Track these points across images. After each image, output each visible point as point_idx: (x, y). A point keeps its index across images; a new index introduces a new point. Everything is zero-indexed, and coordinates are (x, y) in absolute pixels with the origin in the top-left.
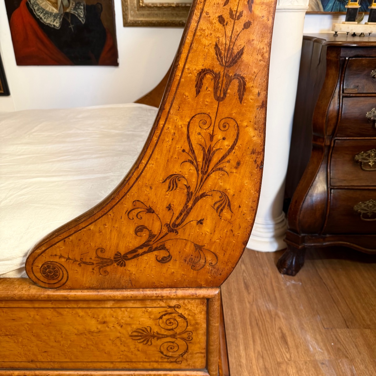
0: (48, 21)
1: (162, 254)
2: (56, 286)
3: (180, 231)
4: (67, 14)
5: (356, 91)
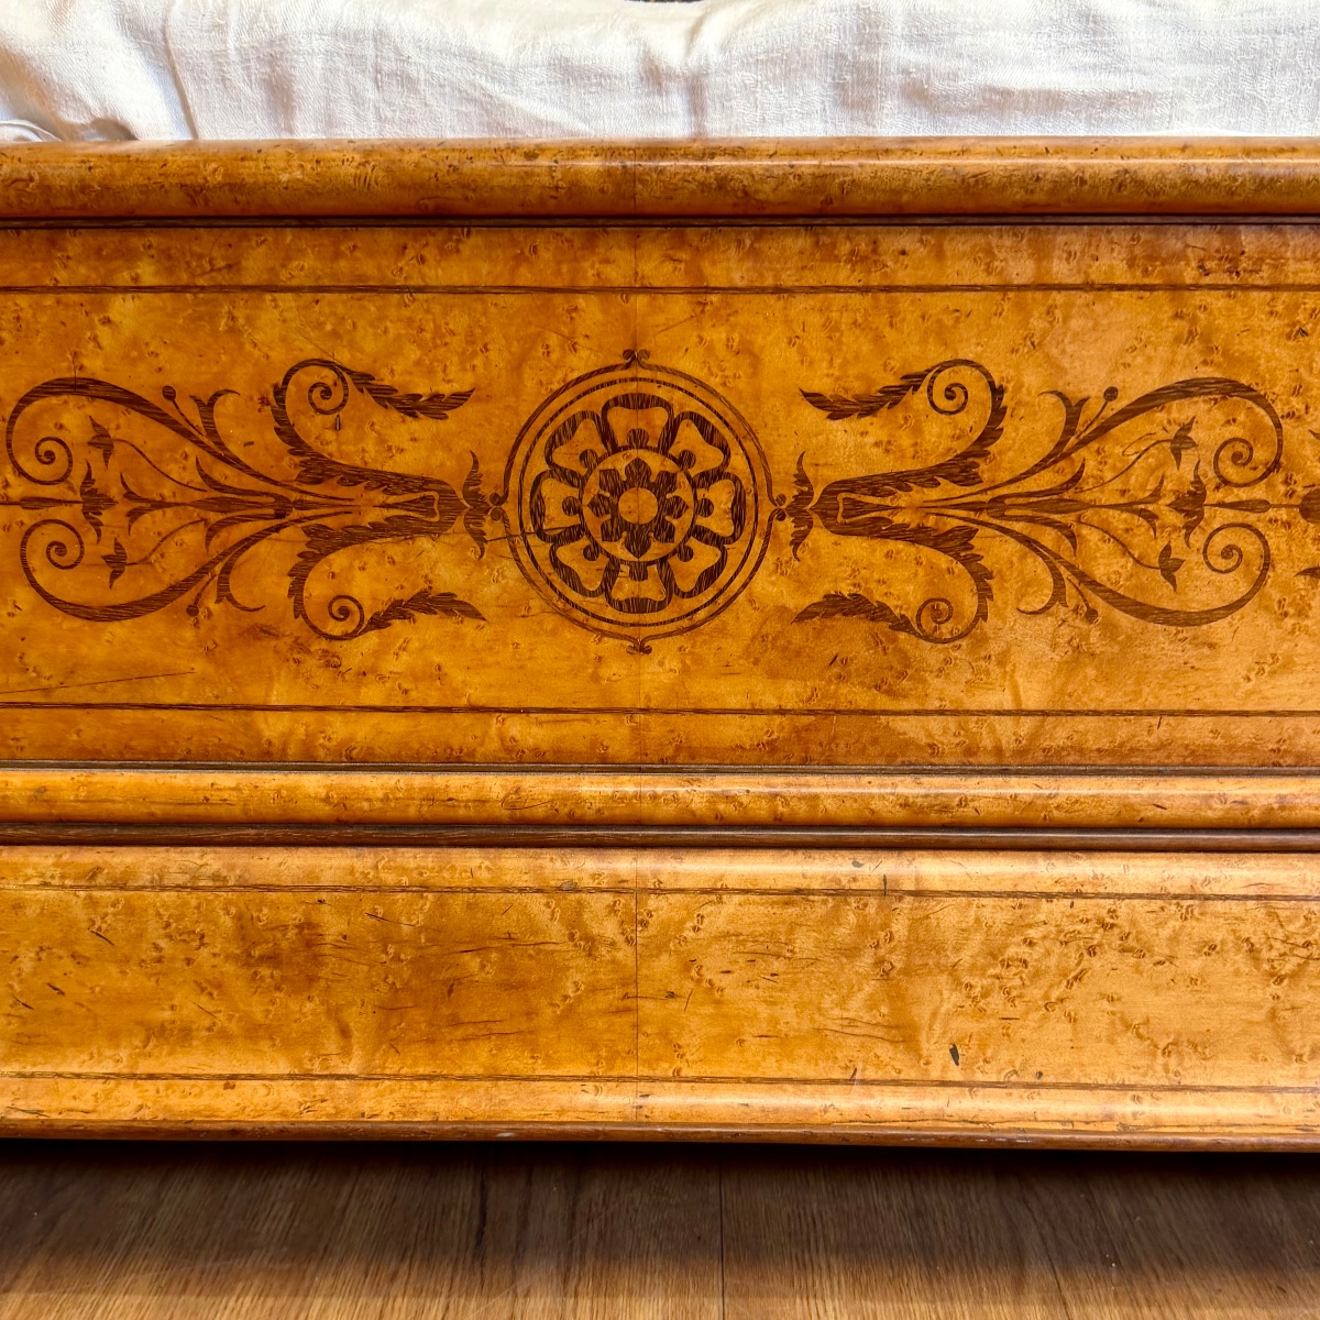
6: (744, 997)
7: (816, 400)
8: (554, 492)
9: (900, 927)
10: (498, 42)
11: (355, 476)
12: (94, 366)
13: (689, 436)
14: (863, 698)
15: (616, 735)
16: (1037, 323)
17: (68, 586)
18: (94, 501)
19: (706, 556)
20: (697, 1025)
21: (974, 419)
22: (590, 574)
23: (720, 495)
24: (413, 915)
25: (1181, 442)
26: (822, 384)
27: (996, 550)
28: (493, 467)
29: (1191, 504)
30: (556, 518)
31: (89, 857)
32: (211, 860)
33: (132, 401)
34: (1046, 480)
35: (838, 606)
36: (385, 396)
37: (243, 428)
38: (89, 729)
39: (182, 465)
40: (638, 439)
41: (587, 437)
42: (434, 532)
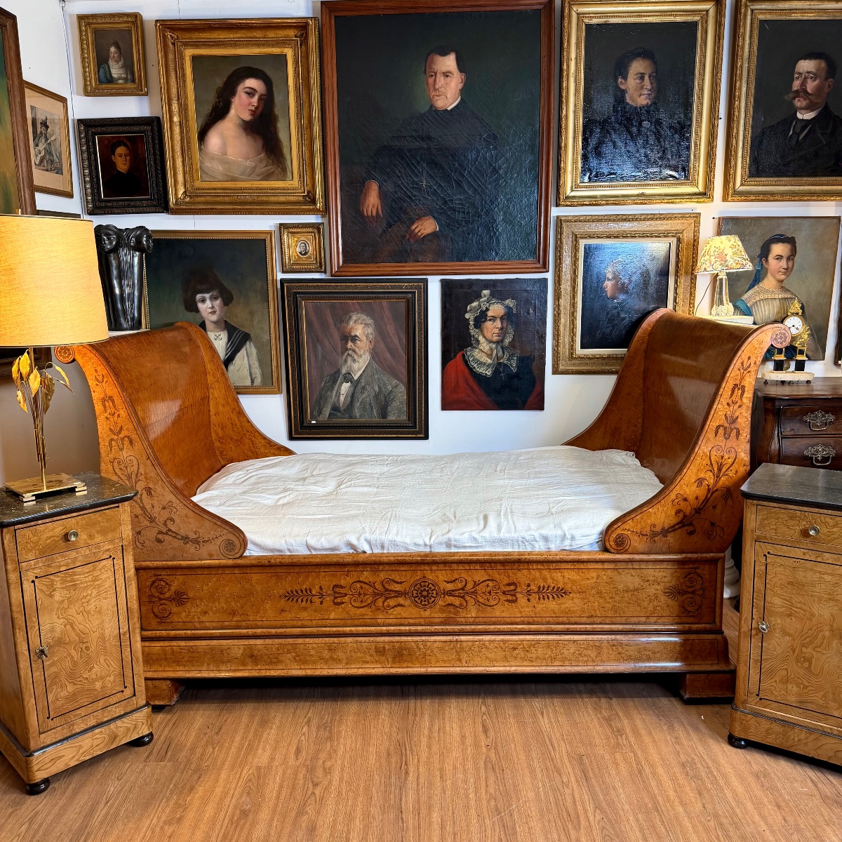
0: (481, 370)
1: (691, 528)
2: (622, 551)
3: (702, 513)
4: (500, 364)
5: (792, 433)
6: (439, 656)
7: (445, 581)
8: (415, 592)
9: (458, 646)
10: (408, 541)
11: (391, 591)
12: (361, 579)
13: (431, 585)
14: (453, 616)
15: (422, 621)
16: (470, 573)
17: (355, 604)
18: (360, 594)
19: (433, 599)
20: (433, 659)
21: (464, 584)
22: (419, 601)
23: (435, 592)
24: (397, 645)
25: (488, 586)
26: (446, 580)
27: (468, 598)
28: (407, 589)
29: (490, 593)
30: (415, 595)
31: (356, 639)
32: (372, 639)
33: (366, 583)
34: (473, 590)
35: (449, 605)
36: (395, 582)
37: (378, 586)
38: (356, 622)
39: (371, 590)
40: (425, 586)
41: (418, 586)
42: (400, 597)
